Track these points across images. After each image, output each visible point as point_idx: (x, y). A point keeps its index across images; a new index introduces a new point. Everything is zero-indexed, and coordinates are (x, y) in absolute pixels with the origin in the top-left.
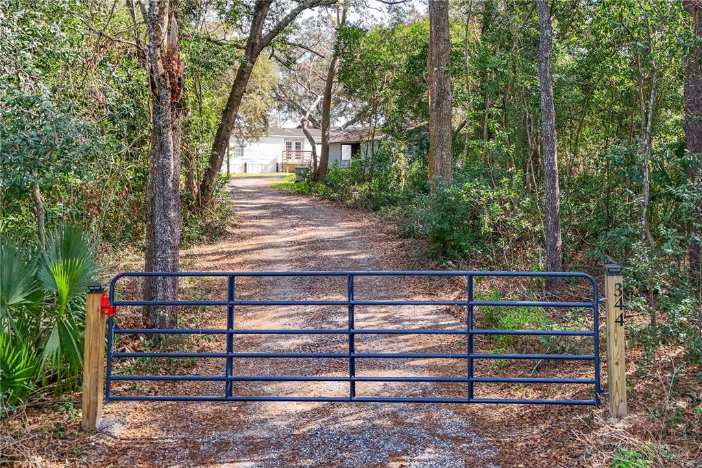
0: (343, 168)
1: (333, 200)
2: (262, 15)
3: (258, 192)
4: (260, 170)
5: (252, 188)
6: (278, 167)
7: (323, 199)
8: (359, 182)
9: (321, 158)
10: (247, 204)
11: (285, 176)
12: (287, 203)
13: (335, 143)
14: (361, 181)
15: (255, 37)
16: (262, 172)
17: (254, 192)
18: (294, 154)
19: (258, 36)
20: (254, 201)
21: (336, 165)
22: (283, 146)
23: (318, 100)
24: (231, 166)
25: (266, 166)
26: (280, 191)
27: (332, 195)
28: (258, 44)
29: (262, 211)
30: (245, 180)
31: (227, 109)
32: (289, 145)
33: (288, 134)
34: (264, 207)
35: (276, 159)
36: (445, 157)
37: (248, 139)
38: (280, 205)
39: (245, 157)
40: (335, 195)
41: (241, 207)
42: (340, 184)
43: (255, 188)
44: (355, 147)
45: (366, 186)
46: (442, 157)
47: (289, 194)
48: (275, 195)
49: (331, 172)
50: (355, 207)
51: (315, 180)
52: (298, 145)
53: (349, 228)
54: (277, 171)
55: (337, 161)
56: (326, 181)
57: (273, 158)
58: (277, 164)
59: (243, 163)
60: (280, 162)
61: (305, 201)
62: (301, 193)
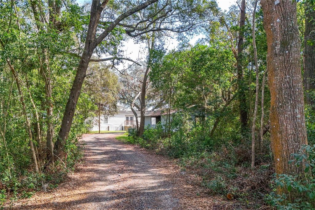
0: (152, 129)
1: (147, 148)
2: (95, 20)
3: (107, 142)
4: (115, 129)
5: (106, 139)
6: (123, 128)
7: (142, 147)
8: (162, 137)
9: (141, 123)
10: (98, 150)
11: (124, 133)
12: (121, 149)
13: (148, 116)
14: (164, 137)
15: (91, 36)
16: (115, 131)
17: (106, 142)
18: (130, 122)
19: (93, 36)
20: (103, 148)
21: (149, 127)
22: (125, 119)
23: (139, 94)
24: (100, 128)
25: (118, 128)
26: (120, 141)
27: (147, 145)
28: (93, 41)
29: (104, 156)
30: (105, 135)
31: (73, 88)
32: (127, 118)
33: (127, 113)
34: (106, 153)
35: (122, 124)
36: (299, 116)
37: (109, 116)
38: (116, 151)
39: (108, 124)
40: (149, 145)
41: (93, 152)
42: (151, 139)
43: (108, 139)
44: (158, 118)
45: (167, 140)
46: (294, 117)
47: (123, 143)
48: (117, 143)
49: (146, 131)
50: (161, 154)
51: (137, 136)
52: (132, 118)
53: (160, 175)
54: (123, 130)
55: (149, 125)
56: (143, 136)
57: (121, 124)
58: (123, 127)
59: (108, 126)
60: (123, 126)
61: (131, 148)
62: (129, 143)
